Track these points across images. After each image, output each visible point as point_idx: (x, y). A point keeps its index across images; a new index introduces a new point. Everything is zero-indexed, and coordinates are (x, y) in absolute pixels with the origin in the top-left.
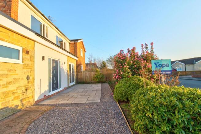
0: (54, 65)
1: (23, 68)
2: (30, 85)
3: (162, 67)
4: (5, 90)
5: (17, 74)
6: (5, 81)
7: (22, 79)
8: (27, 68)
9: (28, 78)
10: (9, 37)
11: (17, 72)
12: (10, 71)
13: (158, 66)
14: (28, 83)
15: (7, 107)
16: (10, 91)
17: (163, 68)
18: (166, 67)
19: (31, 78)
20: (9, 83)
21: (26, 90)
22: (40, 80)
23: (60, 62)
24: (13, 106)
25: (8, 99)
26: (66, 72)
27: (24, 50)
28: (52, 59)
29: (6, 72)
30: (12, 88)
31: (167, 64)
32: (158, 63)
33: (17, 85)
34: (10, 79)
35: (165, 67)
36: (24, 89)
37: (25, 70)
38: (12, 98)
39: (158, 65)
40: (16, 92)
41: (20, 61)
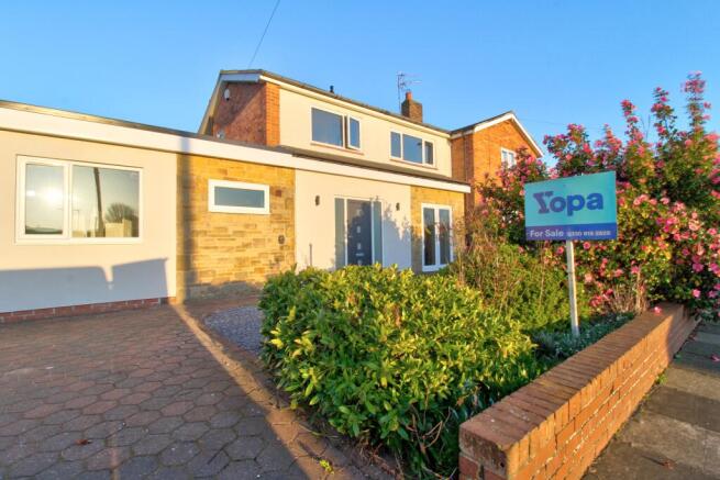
0: (358, 212)
1: (272, 222)
2: (285, 253)
3: (566, 210)
4: (240, 255)
5: (260, 232)
6: (239, 241)
7: (269, 240)
8: (278, 222)
9: (281, 240)
10: (244, 172)
11: (259, 228)
12: (247, 226)
13: (548, 207)
14: (282, 248)
15: (244, 282)
16: (248, 258)
17: (570, 214)
18: (585, 208)
19: (287, 240)
20: (247, 246)
21: (277, 260)
22: (311, 246)
23: (378, 204)
24: (254, 283)
25: (244, 269)
26: (405, 232)
27: (271, 189)
28: (349, 200)
29: (242, 229)
30: (251, 253)
31: (590, 197)
32: (549, 194)
33: (261, 249)
34: (249, 238)
35: (580, 207)
36: (272, 258)
37: (276, 226)
38: (252, 269)
39: (547, 200)
40: (259, 262)
41: (266, 210)
